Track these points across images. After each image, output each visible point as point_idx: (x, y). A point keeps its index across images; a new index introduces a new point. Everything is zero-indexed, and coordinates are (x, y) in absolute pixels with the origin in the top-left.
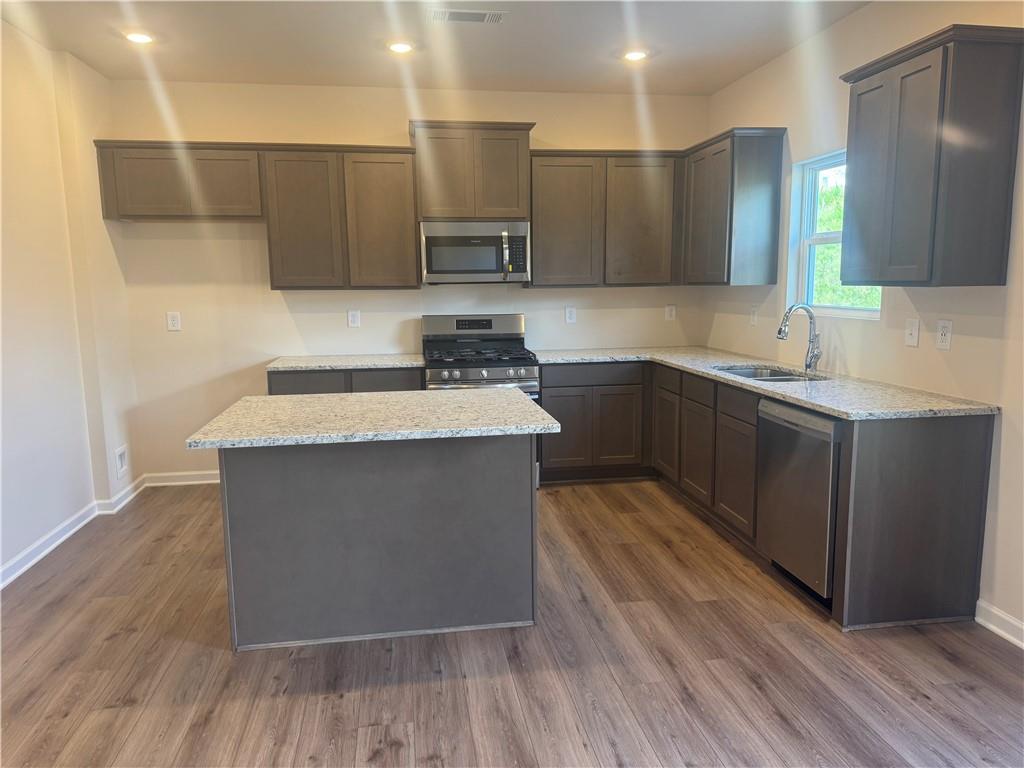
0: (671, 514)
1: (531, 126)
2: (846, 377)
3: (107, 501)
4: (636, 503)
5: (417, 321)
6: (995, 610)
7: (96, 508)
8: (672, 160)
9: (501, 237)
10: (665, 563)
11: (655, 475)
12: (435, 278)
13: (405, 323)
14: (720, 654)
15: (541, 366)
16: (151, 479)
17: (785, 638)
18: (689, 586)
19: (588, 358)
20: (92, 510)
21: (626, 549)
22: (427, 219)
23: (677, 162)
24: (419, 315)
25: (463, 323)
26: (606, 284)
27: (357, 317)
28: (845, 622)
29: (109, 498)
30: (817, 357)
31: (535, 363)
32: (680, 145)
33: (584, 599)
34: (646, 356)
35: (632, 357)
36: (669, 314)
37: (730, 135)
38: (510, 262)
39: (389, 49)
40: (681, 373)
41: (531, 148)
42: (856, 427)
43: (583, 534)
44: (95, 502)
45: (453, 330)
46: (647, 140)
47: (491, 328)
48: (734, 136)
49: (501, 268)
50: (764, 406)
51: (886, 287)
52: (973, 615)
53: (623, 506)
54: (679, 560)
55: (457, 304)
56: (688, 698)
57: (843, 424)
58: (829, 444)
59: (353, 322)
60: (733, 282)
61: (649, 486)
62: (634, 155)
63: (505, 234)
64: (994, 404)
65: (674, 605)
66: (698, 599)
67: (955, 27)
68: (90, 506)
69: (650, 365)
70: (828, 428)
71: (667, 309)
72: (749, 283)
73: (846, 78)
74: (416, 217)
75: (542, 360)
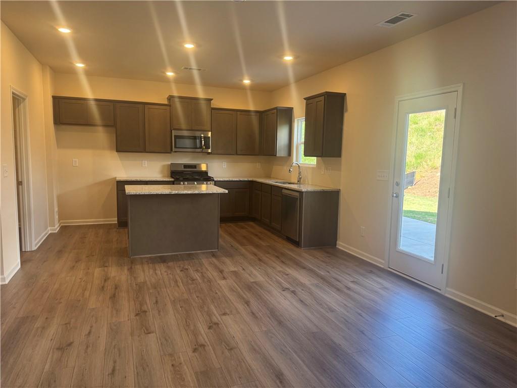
0: (258, 229)
1: (212, 99)
2: (308, 184)
3: (53, 228)
4: (247, 227)
5: (168, 165)
6: (341, 243)
7: (50, 230)
8: (258, 114)
9: (201, 136)
10: (256, 240)
11: (254, 219)
12: (177, 150)
13: (164, 166)
14: (269, 253)
15: (215, 181)
16: (64, 223)
17: (286, 251)
18: (262, 243)
19: (231, 179)
20: (48, 231)
21: (244, 237)
22: (175, 129)
23: (260, 114)
24: (170, 163)
25: (186, 166)
26: (237, 155)
27: (146, 163)
28: (302, 246)
29: (54, 227)
30: (301, 178)
31: (213, 180)
32: (261, 108)
33: (232, 246)
34: (250, 179)
35: (246, 179)
36: (258, 165)
37: (276, 108)
38: (204, 145)
39: (165, 74)
40: (262, 184)
41: (212, 106)
42: (304, 193)
43: (230, 234)
44: (49, 228)
45: (183, 169)
46: (251, 107)
47: (196, 168)
48: (277, 109)
49: (201, 147)
50: (284, 191)
51: (318, 158)
52: (336, 245)
53: (242, 228)
54: (260, 239)
55: (184, 160)
56: (260, 260)
57: (301, 193)
58: (297, 199)
59: (144, 165)
60: (277, 155)
61: (251, 223)
62: (249, 111)
63: (202, 135)
64: (339, 188)
65: (257, 246)
66: (265, 245)
67: (326, 92)
68: (47, 230)
69: (252, 182)
70: (297, 194)
71: (257, 164)
72: (282, 156)
73: (305, 99)
74: (171, 129)
75: (215, 179)
